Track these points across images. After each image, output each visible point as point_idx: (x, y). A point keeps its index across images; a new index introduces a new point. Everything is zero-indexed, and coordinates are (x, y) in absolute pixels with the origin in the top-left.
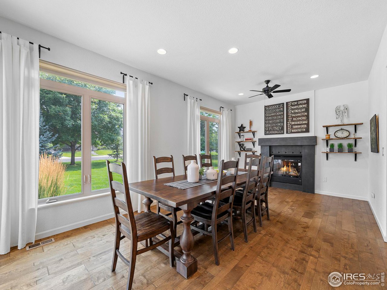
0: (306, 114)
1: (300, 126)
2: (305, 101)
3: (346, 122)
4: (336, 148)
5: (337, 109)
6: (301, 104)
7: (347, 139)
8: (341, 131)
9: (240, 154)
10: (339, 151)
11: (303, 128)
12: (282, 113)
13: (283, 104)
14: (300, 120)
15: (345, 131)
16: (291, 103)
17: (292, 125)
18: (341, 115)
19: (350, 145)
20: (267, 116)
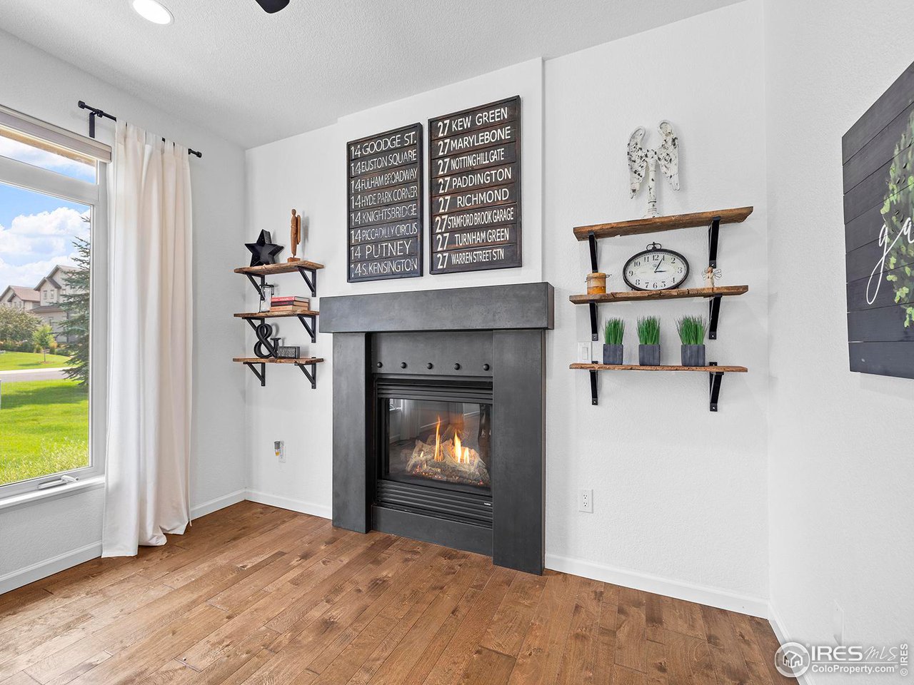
0: (507, 173)
1: (483, 235)
2: (504, 112)
3: (671, 209)
4: (632, 343)
5: (632, 143)
6: (487, 127)
7: (679, 296)
8: (650, 256)
9: (262, 378)
10: (646, 361)
11: (495, 245)
12: (413, 173)
13: (417, 127)
14: (483, 208)
15: (668, 256)
16: (447, 122)
17: (453, 231)
18: (652, 175)
19: (689, 330)
20: (357, 193)
